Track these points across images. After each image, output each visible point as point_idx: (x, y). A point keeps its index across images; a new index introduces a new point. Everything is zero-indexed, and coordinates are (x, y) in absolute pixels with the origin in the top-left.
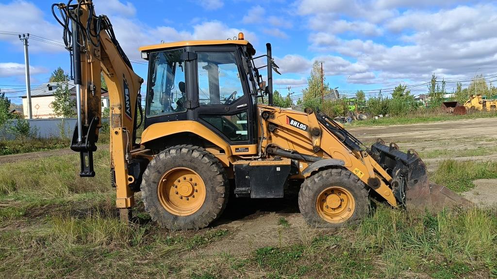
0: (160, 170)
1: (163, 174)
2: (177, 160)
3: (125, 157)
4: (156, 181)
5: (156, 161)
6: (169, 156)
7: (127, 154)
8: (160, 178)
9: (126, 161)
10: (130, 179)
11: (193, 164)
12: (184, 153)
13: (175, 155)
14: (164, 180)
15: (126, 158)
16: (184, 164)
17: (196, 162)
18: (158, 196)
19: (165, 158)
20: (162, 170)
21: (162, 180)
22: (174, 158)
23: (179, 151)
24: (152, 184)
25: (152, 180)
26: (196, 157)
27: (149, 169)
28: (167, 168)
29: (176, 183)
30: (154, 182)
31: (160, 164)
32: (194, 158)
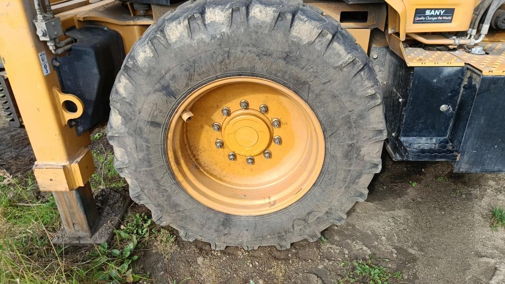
0: (172, 84)
1: (185, 97)
2: (237, 52)
3: (34, 29)
4: (160, 120)
5: (155, 51)
6: (202, 36)
7: (40, 17)
8: (174, 111)
9: (41, 46)
10: (70, 107)
11: (294, 69)
12: (259, 26)
13: (225, 29)
14: (185, 117)
15: (40, 33)
16: (259, 67)
17: (304, 63)
18: (168, 162)
19: (187, 41)
20: (179, 86)
21: (180, 117)
22: (223, 41)
23: (240, 17)
24: (146, 129)
25: (145, 116)
26: (305, 40)
27: (130, 78)
28: (197, 79)
29: (218, 117)
30: (154, 124)
31: (169, 63)
32: (297, 45)
